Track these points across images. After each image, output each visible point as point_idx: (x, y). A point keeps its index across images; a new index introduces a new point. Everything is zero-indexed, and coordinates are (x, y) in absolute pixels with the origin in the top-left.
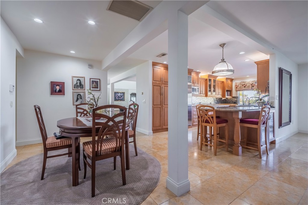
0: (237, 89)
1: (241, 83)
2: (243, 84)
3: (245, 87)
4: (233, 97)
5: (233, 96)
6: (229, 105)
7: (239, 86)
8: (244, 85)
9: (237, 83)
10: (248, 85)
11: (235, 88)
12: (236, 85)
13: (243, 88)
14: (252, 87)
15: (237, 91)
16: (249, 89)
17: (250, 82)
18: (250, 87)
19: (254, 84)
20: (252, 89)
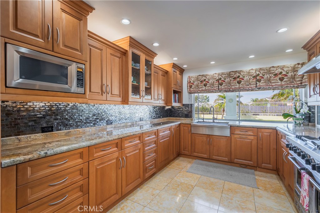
0: (192, 90)
1: (199, 77)
2: (202, 79)
3: (205, 85)
4: (183, 105)
5: (183, 103)
7: (195, 83)
8: (204, 82)
9: (192, 77)
10: (212, 82)
11: (188, 86)
12: (189, 81)
13: (201, 88)
14: (220, 86)
15: (190, 93)
16: (212, 89)
17: (215, 75)
18: (216, 85)
19: (222, 79)
20: (220, 90)
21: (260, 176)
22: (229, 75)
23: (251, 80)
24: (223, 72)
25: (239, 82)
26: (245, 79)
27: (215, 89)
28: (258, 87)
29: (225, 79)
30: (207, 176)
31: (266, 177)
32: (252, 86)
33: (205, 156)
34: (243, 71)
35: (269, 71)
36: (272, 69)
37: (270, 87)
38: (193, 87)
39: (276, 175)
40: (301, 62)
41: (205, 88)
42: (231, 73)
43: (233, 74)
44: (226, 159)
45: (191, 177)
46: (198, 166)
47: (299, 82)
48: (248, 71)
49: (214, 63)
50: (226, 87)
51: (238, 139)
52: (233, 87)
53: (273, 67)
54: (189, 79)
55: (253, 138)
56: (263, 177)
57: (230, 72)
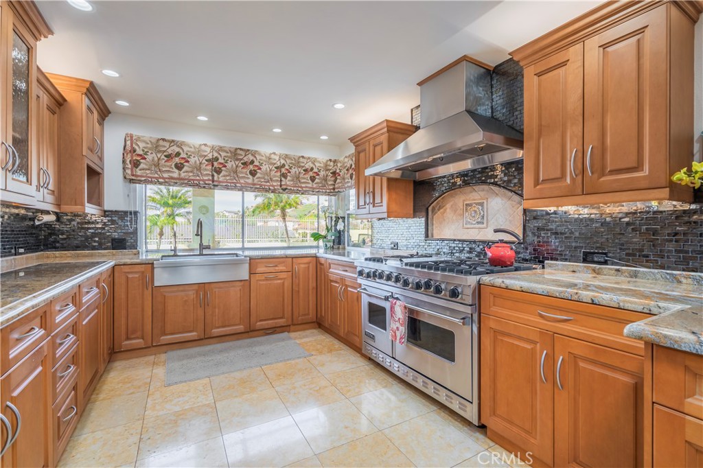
0: (139, 173)
1: (161, 143)
2: (170, 151)
3: (179, 167)
4: (105, 213)
5: (106, 208)
6: (112, 263)
7: (149, 157)
8: (177, 160)
9: (139, 139)
10: (196, 162)
11: (128, 162)
12: (128, 147)
13: (169, 171)
14: (215, 174)
15: (131, 181)
16: (198, 178)
17: (203, 147)
18: (206, 170)
19: (221, 160)
20: (215, 183)
21: (301, 338)
22: (235, 153)
23: (273, 173)
24: (222, 145)
25: (253, 173)
26: (264, 168)
27: (203, 180)
28: (283, 187)
29: (226, 162)
30: (223, 373)
31: (306, 336)
32: (275, 184)
33: (193, 335)
34: (260, 154)
35: (298, 162)
36: (301, 160)
37: (300, 189)
38: (142, 166)
39: (315, 328)
40: (333, 159)
41: (180, 174)
42: (239, 152)
43: (241, 155)
44: (241, 328)
45: (188, 391)
46: (185, 362)
47: (332, 187)
48: (268, 155)
49: (206, 119)
50: (228, 178)
51: (261, 283)
52: (242, 181)
53: (303, 157)
54: (129, 143)
55: (285, 277)
56: (304, 337)
57: (236, 149)
